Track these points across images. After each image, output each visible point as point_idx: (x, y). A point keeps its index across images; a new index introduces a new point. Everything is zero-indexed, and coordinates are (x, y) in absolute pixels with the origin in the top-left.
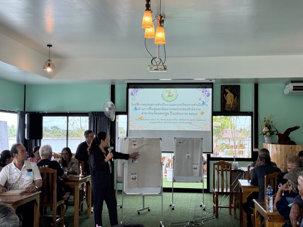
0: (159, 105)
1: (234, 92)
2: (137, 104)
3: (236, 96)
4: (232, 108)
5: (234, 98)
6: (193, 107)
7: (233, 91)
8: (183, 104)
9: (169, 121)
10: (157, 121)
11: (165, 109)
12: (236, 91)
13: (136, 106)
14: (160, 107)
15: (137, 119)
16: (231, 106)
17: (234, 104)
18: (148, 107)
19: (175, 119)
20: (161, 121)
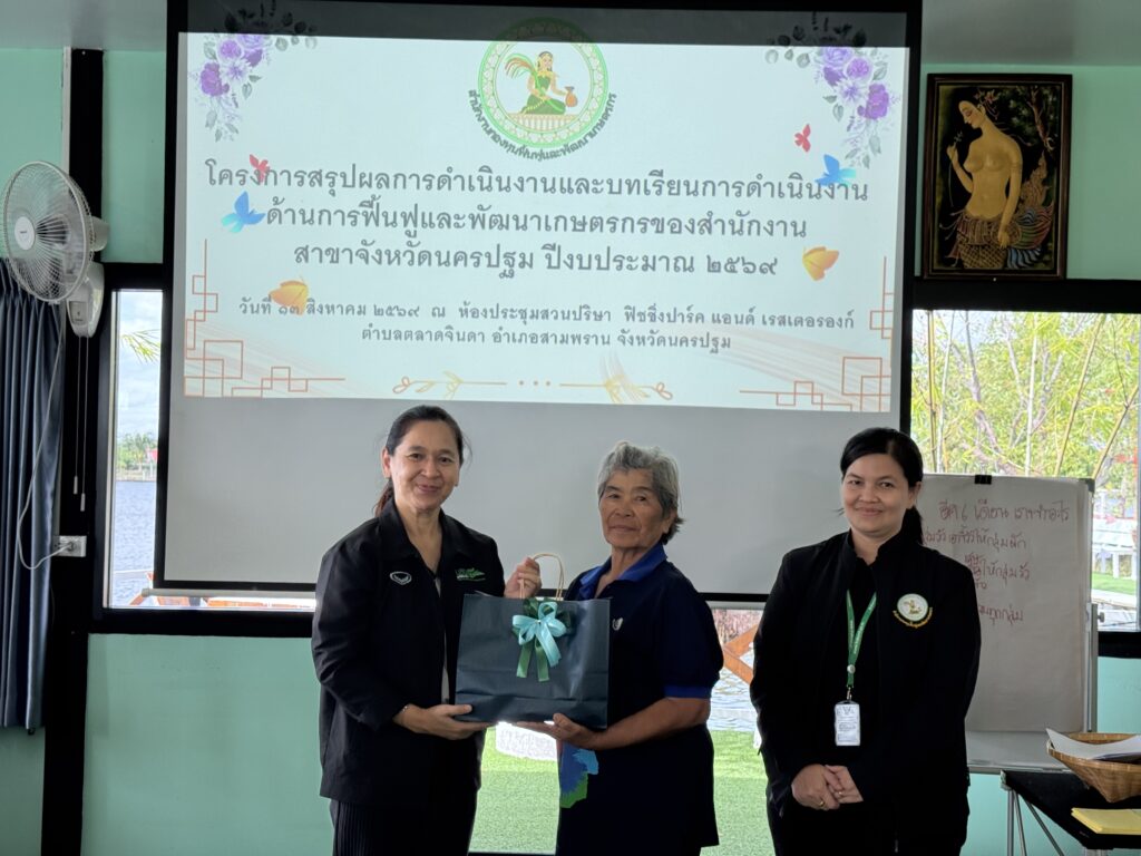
0: (444, 181)
1: (1029, 130)
2: (252, 170)
3: (1042, 161)
4: (1009, 247)
5: (1026, 176)
6: (745, 203)
7: (1015, 120)
8: (660, 182)
9: (537, 327)
10: (424, 322)
11: (499, 223)
12: (1044, 119)
13: (250, 186)
14: (459, 201)
15: (257, 300)
16: (1003, 238)
17: (1023, 222)
18: (350, 199)
19: (585, 312)
20: (465, 325)
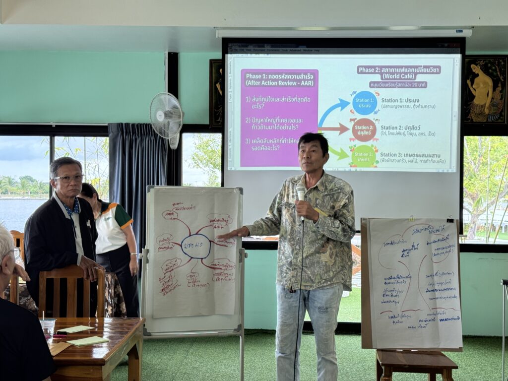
1: (495, 74)
4: (489, 115)
5: (494, 90)
7: (490, 70)
12: (500, 70)
16: (487, 111)
17: (493, 105)
